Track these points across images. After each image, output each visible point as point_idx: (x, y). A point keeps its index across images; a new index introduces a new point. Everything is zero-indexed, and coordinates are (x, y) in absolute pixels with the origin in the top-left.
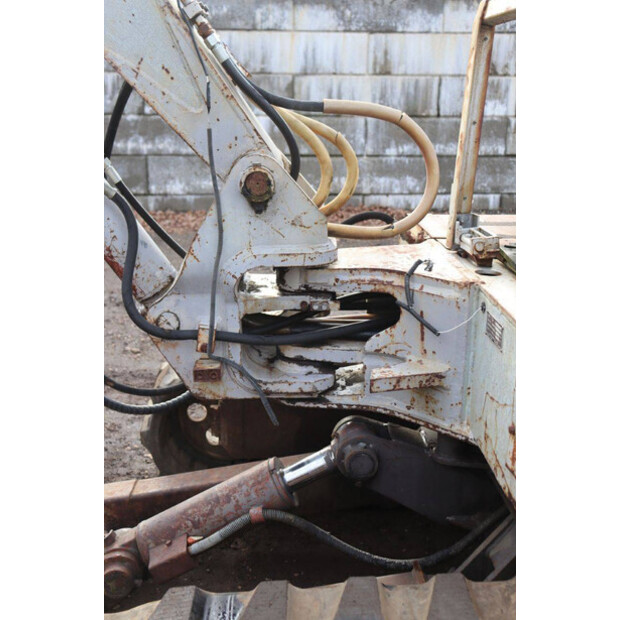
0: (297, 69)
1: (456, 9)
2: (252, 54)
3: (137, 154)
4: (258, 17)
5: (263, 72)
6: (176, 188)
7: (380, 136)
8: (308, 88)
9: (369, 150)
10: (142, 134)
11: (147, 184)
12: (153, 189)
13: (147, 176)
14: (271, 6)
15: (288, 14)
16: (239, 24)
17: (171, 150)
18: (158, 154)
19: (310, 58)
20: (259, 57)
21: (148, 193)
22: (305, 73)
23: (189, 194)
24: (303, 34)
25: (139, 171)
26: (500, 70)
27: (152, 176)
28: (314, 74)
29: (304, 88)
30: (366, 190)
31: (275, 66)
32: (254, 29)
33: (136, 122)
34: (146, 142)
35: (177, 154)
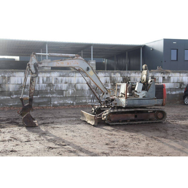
0: (76, 83)
1: (100, 73)
2: (69, 80)
3: (49, 97)
4: (70, 75)
5: (70, 83)
6: (56, 103)
7: (90, 93)
8: (78, 86)
9: (88, 95)
10: (50, 94)
11: (51, 102)
12: (52, 103)
13: (51, 101)
14: (72, 73)
15: (74, 74)
16: (67, 76)
17: (55, 96)
18: (53, 97)
19: (78, 80)
20: (70, 81)
21: (51, 104)
22: (77, 83)
23: (58, 104)
24: (77, 78)
25: (50, 100)
26: (108, 82)
27: (52, 101)
28: (79, 83)
29: (77, 86)
30: (88, 102)
31: (72, 82)
32: (69, 77)
33: (49, 92)
34: (51, 95)
35: (56, 97)
